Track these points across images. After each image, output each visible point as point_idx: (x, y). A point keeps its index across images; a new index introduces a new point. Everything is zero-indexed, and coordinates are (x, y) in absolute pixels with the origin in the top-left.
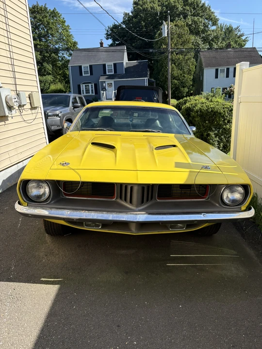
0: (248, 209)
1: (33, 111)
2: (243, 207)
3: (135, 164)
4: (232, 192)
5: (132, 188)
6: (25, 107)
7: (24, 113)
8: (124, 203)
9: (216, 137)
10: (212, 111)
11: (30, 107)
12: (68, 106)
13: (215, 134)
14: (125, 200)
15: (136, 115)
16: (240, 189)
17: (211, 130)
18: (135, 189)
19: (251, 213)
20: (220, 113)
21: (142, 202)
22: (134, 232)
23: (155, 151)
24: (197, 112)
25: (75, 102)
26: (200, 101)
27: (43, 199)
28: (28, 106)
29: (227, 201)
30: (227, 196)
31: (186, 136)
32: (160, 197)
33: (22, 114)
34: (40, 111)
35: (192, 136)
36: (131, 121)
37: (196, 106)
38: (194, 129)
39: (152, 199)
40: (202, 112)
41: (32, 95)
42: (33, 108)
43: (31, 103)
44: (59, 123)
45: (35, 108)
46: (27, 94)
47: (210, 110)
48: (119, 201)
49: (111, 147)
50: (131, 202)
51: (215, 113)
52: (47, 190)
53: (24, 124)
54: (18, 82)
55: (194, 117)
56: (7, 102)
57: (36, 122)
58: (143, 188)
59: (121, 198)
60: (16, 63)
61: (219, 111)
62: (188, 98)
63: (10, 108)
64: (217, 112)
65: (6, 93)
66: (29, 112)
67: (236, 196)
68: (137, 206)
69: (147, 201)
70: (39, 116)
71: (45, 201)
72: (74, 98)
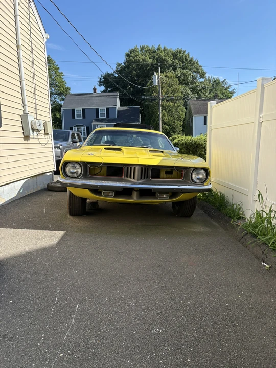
1: (46, 137)
2: (206, 184)
3: (136, 155)
4: (198, 174)
5: (135, 168)
6: (41, 132)
7: (40, 137)
8: (129, 179)
12: (68, 140)
14: (130, 178)
16: (202, 171)
18: (137, 168)
21: (141, 179)
22: (135, 199)
23: (149, 152)
25: (73, 137)
28: (43, 132)
29: (196, 180)
30: (195, 176)
31: (172, 151)
32: (152, 178)
34: (50, 138)
35: (176, 152)
38: (178, 149)
39: (147, 178)
40: (188, 144)
41: (46, 123)
42: (46, 134)
43: (45, 130)
44: (59, 155)
45: (48, 134)
46: (44, 122)
47: (194, 142)
48: (126, 178)
49: (119, 149)
50: (134, 178)
52: (80, 170)
53: (39, 146)
54: (38, 112)
56: (31, 125)
57: (47, 145)
58: (142, 168)
59: (127, 177)
60: (38, 97)
63: (33, 130)
64: (199, 144)
65: (31, 118)
66: (43, 137)
67: (201, 176)
68: (138, 180)
69: (144, 178)
70: (50, 141)
71: (78, 177)
72: (73, 134)
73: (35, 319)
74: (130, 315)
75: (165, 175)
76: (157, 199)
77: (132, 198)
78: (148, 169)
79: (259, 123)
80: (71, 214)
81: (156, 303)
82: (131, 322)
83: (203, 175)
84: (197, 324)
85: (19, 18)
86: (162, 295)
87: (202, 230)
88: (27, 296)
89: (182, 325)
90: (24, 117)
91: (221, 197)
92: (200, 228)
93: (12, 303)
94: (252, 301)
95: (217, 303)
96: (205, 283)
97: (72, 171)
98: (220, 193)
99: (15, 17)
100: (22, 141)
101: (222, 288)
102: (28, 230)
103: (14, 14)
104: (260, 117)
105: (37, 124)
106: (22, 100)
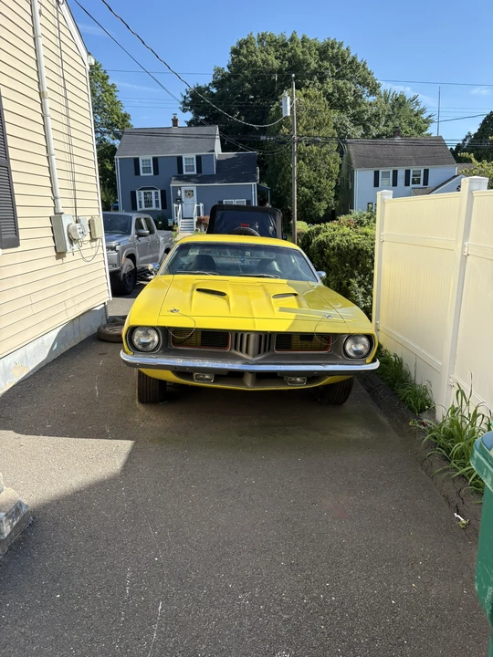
0: (374, 361)
1: (94, 244)
2: (368, 360)
3: (251, 311)
4: (356, 343)
5: (248, 336)
6: (85, 238)
7: (84, 247)
8: (239, 353)
9: (360, 286)
10: (355, 248)
11: (89, 239)
12: (129, 233)
13: (358, 282)
14: (241, 350)
15: (248, 253)
17: (353, 276)
18: (252, 336)
19: (376, 365)
20: (367, 252)
21: (259, 352)
22: (248, 386)
23: (273, 300)
24: (333, 249)
25: (139, 226)
26: (341, 231)
27: (151, 346)
28: (88, 237)
29: (351, 354)
30: (350, 346)
31: (311, 283)
32: (278, 348)
34: (101, 244)
35: (320, 283)
36: (243, 262)
37: (333, 239)
39: (269, 350)
40: (342, 250)
41: (93, 221)
42: (93, 240)
43: (91, 233)
44: (116, 261)
45: (96, 240)
47: (353, 246)
48: (233, 351)
49: (222, 294)
50: (247, 352)
51: (359, 251)
52: (156, 338)
53: (82, 263)
54: (79, 203)
55: (329, 257)
56: (69, 234)
57: (96, 259)
58: (261, 337)
59: (235, 349)
60: (77, 177)
61: (365, 249)
62: (323, 226)
63: (72, 241)
64: (362, 250)
65: (67, 221)
66: (89, 245)
67: (360, 347)
68: (254, 356)
69: (265, 351)
70: (100, 251)
71: (153, 350)
72: (138, 221)
73: (97, 631)
74: (241, 624)
75: (300, 342)
76: (286, 384)
77: (244, 385)
78: (270, 336)
79: (462, 256)
80: (141, 401)
81: (281, 600)
82: (243, 639)
83: (364, 345)
84: (344, 641)
85: (41, 41)
86: (292, 582)
87: (361, 435)
88: (82, 586)
89: (321, 645)
90: (56, 219)
91: (395, 363)
92: (358, 432)
93: (60, 599)
94: (433, 593)
95: (377, 600)
96: (361, 557)
97: (143, 340)
98: (395, 356)
99: (34, 39)
100: (53, 261)
101: (387, 567)
102: (73, 439)
103: (32, 34)
104: (464, 246)
105: (78, 231)
106: (52, 189)
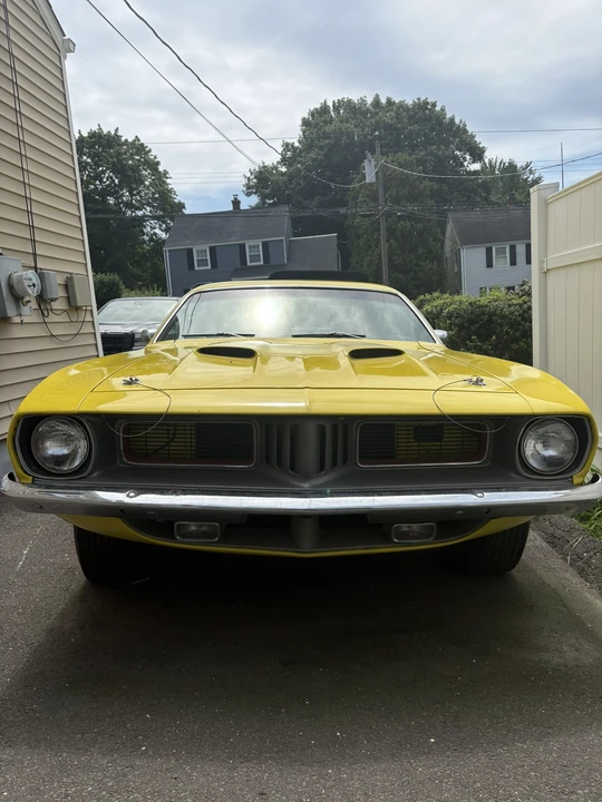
1: (74, 317)
2: (578, 478)
5: (294, 429)
6: (55, 305)
8: (275, 471)
11: (67, 308)
14: (280, 464)
21: (322, 467)
23: (351, 359)
27: (73, 467)
29: (533, 463)
30: (534, 450)
32: (365, 458)
33: (47, 320)
34: (89, 319)
35: (440, 345)
38: (444, 334)
39: (345, 461)
42: (73, 308)
43: (68, 298)
45: (79, 309)
46: (60, 280)
47: (480, 310)
48: (264, 468)
49: (246, 353)
50: (293, 467)
51: (490, 316)
53: (50, 344)
54: (40, 250)
56: (10, 288)
57: (78, 341)
58: (322, 430)
59: (268, 461)
60: (37, 208)
63: (17, 300)
67: (557, 450)
69: (334, 465)
71: (76, 472)
76: (388, 540)
78: (346, 428)
